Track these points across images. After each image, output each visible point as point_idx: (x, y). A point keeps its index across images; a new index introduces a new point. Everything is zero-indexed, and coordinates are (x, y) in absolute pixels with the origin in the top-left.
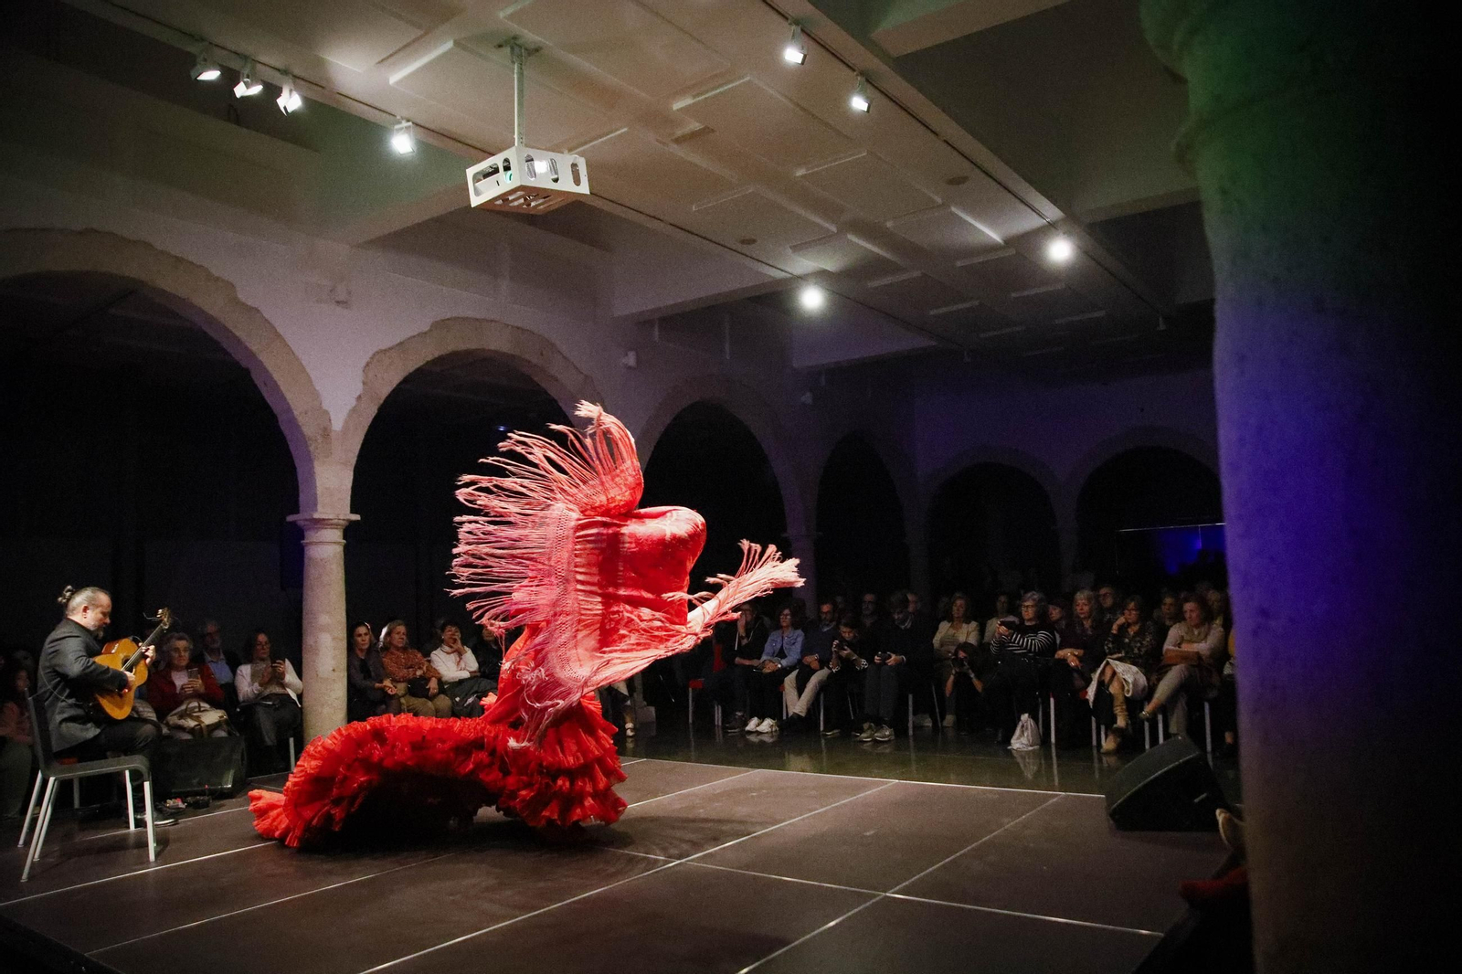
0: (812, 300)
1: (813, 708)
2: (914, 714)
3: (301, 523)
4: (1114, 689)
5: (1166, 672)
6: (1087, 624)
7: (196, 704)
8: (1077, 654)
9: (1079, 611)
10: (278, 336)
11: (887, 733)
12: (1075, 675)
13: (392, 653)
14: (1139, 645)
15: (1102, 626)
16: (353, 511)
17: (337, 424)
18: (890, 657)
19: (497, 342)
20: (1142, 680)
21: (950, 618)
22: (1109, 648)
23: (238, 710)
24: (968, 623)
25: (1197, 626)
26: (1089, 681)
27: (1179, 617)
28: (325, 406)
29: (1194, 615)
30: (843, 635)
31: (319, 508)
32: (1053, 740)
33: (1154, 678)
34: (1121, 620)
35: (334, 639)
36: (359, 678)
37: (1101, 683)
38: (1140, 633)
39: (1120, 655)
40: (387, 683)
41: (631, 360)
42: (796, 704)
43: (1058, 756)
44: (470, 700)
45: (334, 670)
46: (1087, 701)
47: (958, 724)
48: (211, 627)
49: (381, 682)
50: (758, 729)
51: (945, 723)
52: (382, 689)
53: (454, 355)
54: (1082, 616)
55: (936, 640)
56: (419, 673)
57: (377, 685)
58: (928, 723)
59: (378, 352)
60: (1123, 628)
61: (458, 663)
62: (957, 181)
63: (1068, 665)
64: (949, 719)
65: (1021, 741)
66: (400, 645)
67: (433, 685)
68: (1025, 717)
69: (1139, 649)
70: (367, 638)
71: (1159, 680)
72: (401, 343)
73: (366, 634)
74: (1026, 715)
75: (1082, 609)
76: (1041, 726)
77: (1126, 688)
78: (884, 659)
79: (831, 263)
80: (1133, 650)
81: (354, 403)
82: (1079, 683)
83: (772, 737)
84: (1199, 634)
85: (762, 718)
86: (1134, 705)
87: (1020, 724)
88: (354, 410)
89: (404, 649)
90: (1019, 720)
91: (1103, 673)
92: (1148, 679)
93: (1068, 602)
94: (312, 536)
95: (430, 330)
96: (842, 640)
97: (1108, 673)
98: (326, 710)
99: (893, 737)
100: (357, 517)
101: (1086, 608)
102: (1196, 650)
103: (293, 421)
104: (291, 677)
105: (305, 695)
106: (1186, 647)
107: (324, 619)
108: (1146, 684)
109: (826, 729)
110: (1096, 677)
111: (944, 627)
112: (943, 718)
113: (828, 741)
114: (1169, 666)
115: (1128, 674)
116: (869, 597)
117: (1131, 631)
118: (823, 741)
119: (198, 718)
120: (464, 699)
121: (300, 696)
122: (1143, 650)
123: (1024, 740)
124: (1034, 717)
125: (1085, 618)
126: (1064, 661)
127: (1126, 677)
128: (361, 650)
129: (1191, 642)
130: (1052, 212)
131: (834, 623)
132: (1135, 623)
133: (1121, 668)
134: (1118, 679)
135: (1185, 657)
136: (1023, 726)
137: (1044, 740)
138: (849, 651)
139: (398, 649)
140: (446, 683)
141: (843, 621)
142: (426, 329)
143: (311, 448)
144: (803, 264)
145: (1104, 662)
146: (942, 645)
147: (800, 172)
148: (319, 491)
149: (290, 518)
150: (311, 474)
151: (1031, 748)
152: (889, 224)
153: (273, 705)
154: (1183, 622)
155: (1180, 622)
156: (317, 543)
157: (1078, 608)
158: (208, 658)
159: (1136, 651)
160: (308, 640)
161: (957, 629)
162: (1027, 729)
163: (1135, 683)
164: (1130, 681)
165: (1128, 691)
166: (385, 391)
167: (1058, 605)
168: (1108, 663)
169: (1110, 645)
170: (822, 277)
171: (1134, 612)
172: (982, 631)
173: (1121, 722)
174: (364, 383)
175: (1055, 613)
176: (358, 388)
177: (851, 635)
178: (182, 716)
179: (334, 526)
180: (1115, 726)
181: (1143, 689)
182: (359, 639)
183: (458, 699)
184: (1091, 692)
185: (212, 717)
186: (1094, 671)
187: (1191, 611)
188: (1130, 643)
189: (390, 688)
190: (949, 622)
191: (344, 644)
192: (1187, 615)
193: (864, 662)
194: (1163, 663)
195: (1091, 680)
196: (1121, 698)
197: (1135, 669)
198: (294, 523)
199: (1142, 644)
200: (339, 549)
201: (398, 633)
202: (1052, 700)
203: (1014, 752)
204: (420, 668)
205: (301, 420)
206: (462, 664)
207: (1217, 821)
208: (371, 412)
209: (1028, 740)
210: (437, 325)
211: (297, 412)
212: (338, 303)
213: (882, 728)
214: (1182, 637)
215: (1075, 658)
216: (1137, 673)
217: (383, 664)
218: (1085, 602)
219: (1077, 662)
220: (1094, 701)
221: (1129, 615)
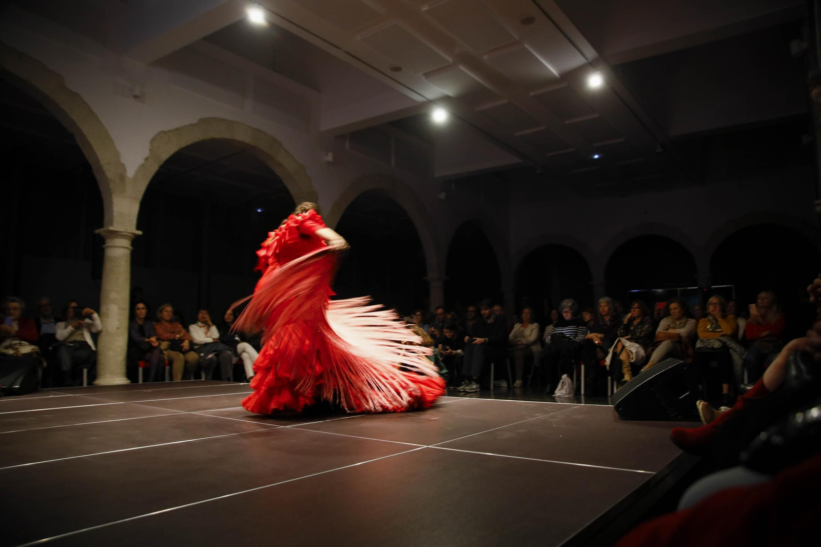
0: (440, 116)
3: (103, 234)
4: (623, 357)
5: (658, 346)
7: (18, 342)
8: (600, 336)
9: (601, 311)
10: (92, 113)
11: (474, 387)
12: (598, 350)
14: (640, 330)
15: (616, 319)
16: (138, 228)
17: (131, 173)
19: (242, 136)
20: (642, 352)
21: (521, 321)
22: (620, 333)
24: (532, 323)
25: (679, 319)
26: (607, 354)
27: (667, 313)
28: (123, 161)
29: (677, 311)
31: (115, 224)
32: (583, 392)
33: (649, 350)
35: (120, 308)
36: (136, 335)
37: (615, 355)
38: (642, 323)
39: (627, 337)
40: (153, 339)
41: (330, 157)
43: (585, 401)
44: (210, 356)
45: (118, 328)
46: (605, 366)
47: (524, 386)
48: (45, 301)
49: (149, 338)
51: (515, 385)
52: (149, 343)
53: (213, 141)
54: (603, 314)
55: (511, 335)
56: (178, 336)
58: (504, 385)
59: (161, 132)
60: (631, 320)
61: (206, 333)
62: (528, 21)
63: (593, 344)
64: (518, 383)
65: (561, 392)
66: (168, 319)
67: (186, 344)
68: (564, 376)
69: (640, 333)
70: (144, 311)
71: (653, 350)
72: (177, 129)
73: (143, 308)
75: (603, 309)
76: (575, 381)
77: (631, 357)
79: (449, 90)
80: (636, 334)
81: (142, 161)
82: (600, 355)
84: (680, 324)
87: (561, 381)
88: (142, 166)
89: (171, 321)
90: (561, 379)
91: (616, 347)
92: (646, 352)
94: (109, 242)
95: (198, 123)
97: (620, 348)
98: (111, 353)
100: (140, 233)
101: (606, 308)
102: (678, 333)
103: (100, 168)
106: (671, 331)
107: (113, 295)
108: (644, 354)
110: (611, 350)
111: (517, 326)
112: (514, 382)
114: (660, 342)
115: (632, 349)
117: (635, 323)
119: (17, 349)
120: (207, 355)
122: (643, 333)
123: (563, 391)
124: (571, 376)
125: (605, 315)
126: (590, 341)
127: (630, 349)
128: (140, 319)
129: (674, 328)
130: (591, 53)
132: (638, 317)
133: (627, 344)
134: (626, 351)
135: (670, 337)
136: (563, 383)
137: (576, 391)
139: (166, 321)
140: (196, 344)
142: (195, 122)
143: (112, 186)
144: (433, 90)
145: (617, 341)
147: (425, 8)
148: (115, 214)
149: (97, 231)
150: (111, 202)
151: (568, 396)
152: (486, 57)
153: (75, 347)
154: (669, 317)
155: (667, 316)
156: (113, 247)
157: (601, 308)
158: (43, 321)
159: (638, 334)
160: (103, 309)
161: (525, 327)
162: (565, 384)
163: (637, 353)
164: (634, 351)
165: (632, 358)
166: (165, 156)
168: (619, 341)
169: (622, 331)
170: (445, 100)
171: (637, 309)
173: (627, 378)
174: (151, 150)
175: (587, 317)
176: (147, 153)
178: (7, 348)
179: (125, 237)
180: (623, 380)
181: (643, 357)
182: (138, 311)
183: (202, 354)
184: (608, 360)
185: (26, 349)
186: (611, 347)
187: (676, 309)
188: (634, 330)
189: (154, 342)
190: (520, 323)
191: (126, 313)
192: (672, 312)
194: (656, 341)
195: (608, 352)
196: (627, 363)
197: (637, 345)
198: (99, 235)
199: (642, 330)
200: (127, 252)
201: (167, 311)
202: (583, 367)
204: (179, 334)
205: (105, 168)
206: (209, 334)
208: (154, 168)
209: (566, 391)
210: (202, 121)
211: (102, 162)
212: (136, 97)
213: (471, 383)
214: (669, 325)
215: (598, 339)
216: (638, 347)
217: (154, 329)
218: (606, 304)
219: (600, 341)
220: (610, 366)
221: (635, 311)
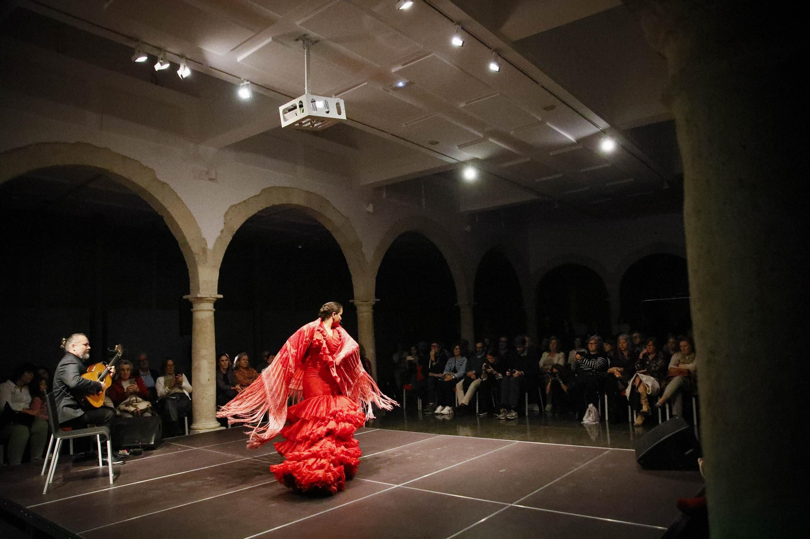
0: (470, 174)
1: (472, 400)
2: (529, 404)
3: (191, 300)
4: (641, 390)
5: (671, 380)
6: (625, 354)
7: (134, 398)
8: (619, 370)
10: (178, 198)
11: (514, 414)
12: (619, 382)
13: (241, 371)
14: (654, 365)
15: (634, 355)
16: (219, 293)
17: (210, 246)
18: (515, 372)
19: (297, 200)
20: (657, 385)
21: (548, 350)
22: (638, 367)
23: (157, 401)
24: (559, 353)
25: (688, 355)
26: (626, 386)
27: (677, 349)
28: (204, 236)
29: (686, 348)
30: (489, 359)
31: (201, 291)
32: (607, 419)
33: (663, 384)
34: (645, 351)
35: (209, 363)
36: (222, 384)
37: (633, 387)
38: (656, 358)
39: (644, 371)
40: (238, 387)
41: (370, 208)
42: (463, 398)
43: (609, 427)
45: (209, 380)
46: (626, 396)
47: (553, 410)
48: (143, 356)
49: (235, 386)
50: (442, 412)
51: (547, 409)
52: (235, 391)
53: (274, 207)
54: (623, 349)
55: (541, 363)
57: (232, 388)
58: (537, 409)
59: (232, 206)
60: (645, 356)
62: (550, 108)
63: (615, 377)
64: (549, 407)
65: (589, 419)
66: (245, 366)
68: (591, 405)
69: (655, 367)
70: (227, 362)
71: (666, 385)
72: (245, 201)
73: (226, 360)
74: (592, 405)
75: (622, 345)
76: (600, 412)
77: (648, 389)
78: (512, 373)
79: (480, 155)
80: (651, 368)
81: (219, 234)
82: (621, 386)
83: (450, 416)
84: (689, 359)
85: (444, 406)
86: (652, 399)
87: (588, 410)
88: (220, 237)
89: (247, 368)
90: (588, 407)
91: (634, 381)
92: (660, 385)
93: (614, 341)
94: (197, 307)
95: (261, 193)
96: (488, 362)
97: (637, 381)
98: (205, 401)
99: (517, 417)
100: (221, 296)
101: (625, 345)
102: (687, 368)
103: (186, 244)
104: (185, 383)
105: (193, 393)
106: (682, 366)
107: (204, 352)
108: (659, 387)
109: (480, 412)
110: (630, 383)
111: (545, 355)
112: (545, 406)
113: (480, 419)
114: (673, 377)
115: (649, 382)
116: (503, 339)
117: (650, 357)
118: (478, 419)
119: (135, 406)
121: (191, 394)
122: (657, 368)
123: (590, 418)
124: (596, 405)
126: (612, 374)
127: (647, 383)
128: (224, 369)
129: (684, 363)
130: (603, 124)
131: (484, 354)
132: (652, 353)
133: (644, 378)
134: (643, 384)
135: (680, 372)
136: (589, 411)
137: (601, 418)
138: (492, 369)
139: (244, 368)
141: (489, 353)
142: (258, 193)
143: (196, 260)
144: (465, 155)
145: (635, 375)
146: (544, 366)
147: (462, 105)
148: (200, 282)
149: (185, 297)
150: (196, 273)
151: (594, 423)
152: (512, 133)
153: (176, 399)
154: (680, 352)
155: (678, 352)
156: (200, 310)
157: (620, 345)
158: (141, 373)
159: (653, 369)
160: (195, 364)
161: (553, 356)
162: (592, 412)
163: (653, 387)
164: (650, 385)
165: (649, 391)
166: (236, 227)
167: (609, 343)
168: (637, 375)
169: (638, 365)
170: (475, 162)
171: (651, 347)
172: (566, 357)
173: (645, 408)
174: (225, 223)
175: (607, 347)
176: (222, 227)
177: (493, 360)
178: (127, 405)
179: (209, 301)
180: (642, 410)
181: (658, 390)
182: (223, 363)
184: (628, 391)
185: (143, 405)
186: (630, 379)
187: (685, 346)
188: (649, 364)
189: (239, 389)
190: (548, 352)
192: (682, 349)
193: (500, 375)
194: (668, 376)
195: (628, 385)
196: (645, 395)
197: (652, 378)
198: (187, 300)
199: (656, 364)
200: (211, 314)
201: (244, 360)
202: (606, 396)
203: (584, 425)
205: (191, 244)
207: (698, 465)
208: (229, 239)
209: (593, 418)
210: (264, 191)
211: (188, 239)
212: (210, 179)
213: (511, 412)
214: (679, 360)
215: (619, 373)
216: (654, 381)
217: (235, 376)
218: (624, 341)
219: (620, 375)
220: (630, 397)
221: (649, 348)
